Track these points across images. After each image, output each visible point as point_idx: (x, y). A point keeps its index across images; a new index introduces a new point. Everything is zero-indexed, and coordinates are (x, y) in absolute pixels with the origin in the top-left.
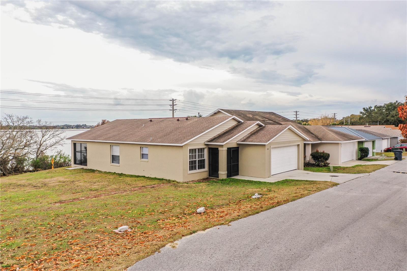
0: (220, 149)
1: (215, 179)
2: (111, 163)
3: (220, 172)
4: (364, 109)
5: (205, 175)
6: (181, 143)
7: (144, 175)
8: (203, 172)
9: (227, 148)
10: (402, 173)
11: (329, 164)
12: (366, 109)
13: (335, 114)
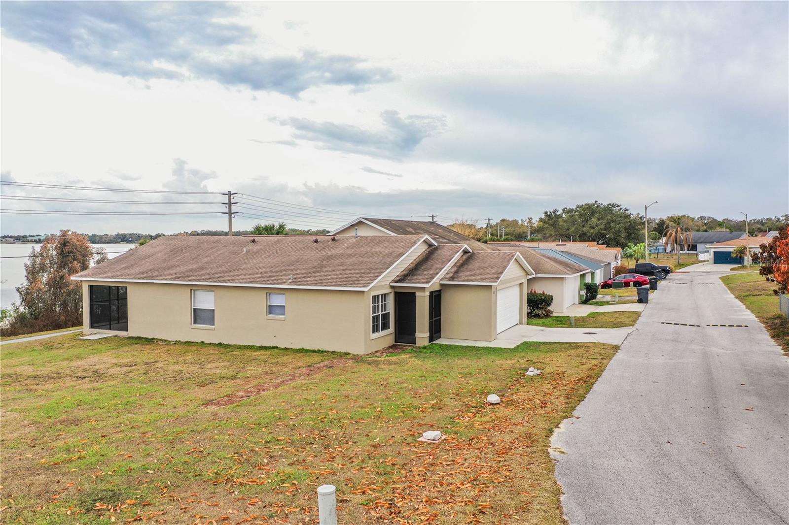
0: (418, 294)
1: (410, 346)
2: (191, 324)
3: (417, 335)
4: (546, 213)
5: (390, 341)
6: (364, 286)
7: (275, 346)
8: (386, 336)
9: (430, 292)
10: (675, 324)
11: (552, 312)
12: (549, 213)
13: (489, 220)
